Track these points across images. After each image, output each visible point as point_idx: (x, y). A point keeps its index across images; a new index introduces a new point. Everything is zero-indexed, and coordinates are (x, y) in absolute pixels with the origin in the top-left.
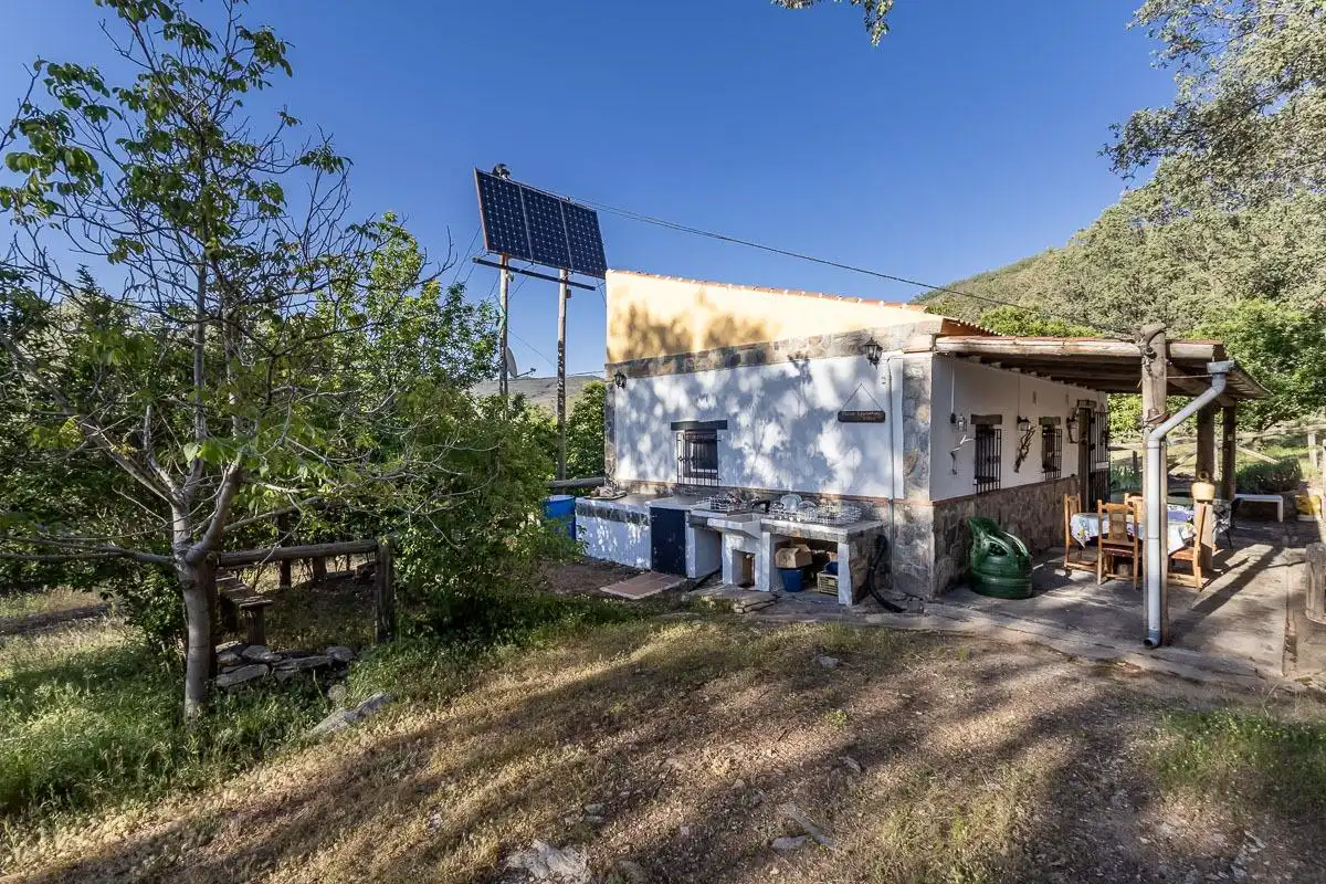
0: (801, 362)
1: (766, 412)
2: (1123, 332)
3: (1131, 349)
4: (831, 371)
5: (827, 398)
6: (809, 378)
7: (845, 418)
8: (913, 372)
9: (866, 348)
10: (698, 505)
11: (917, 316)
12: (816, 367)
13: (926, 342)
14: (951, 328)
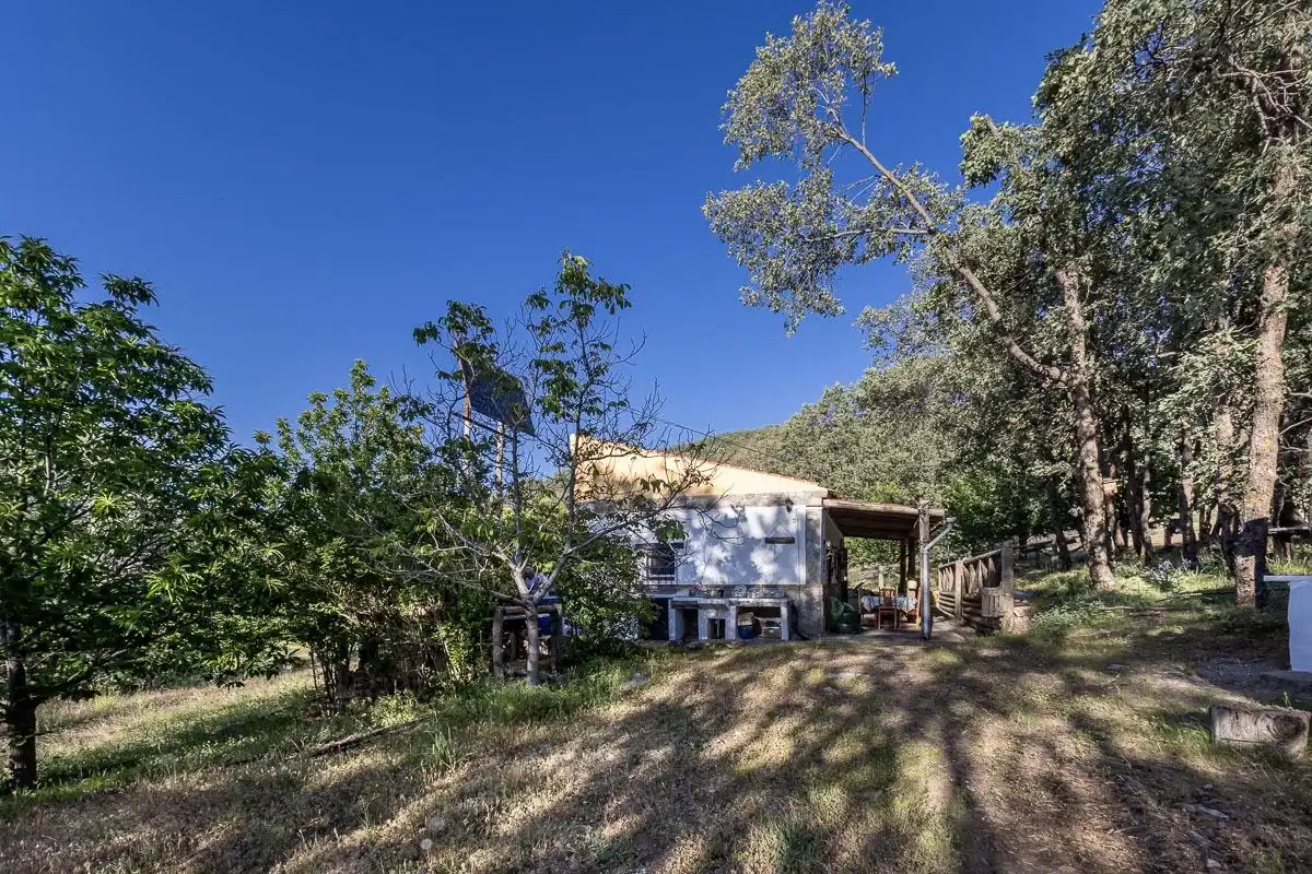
0: (739, 509)
1: (715, 538)
2: (912, 504)
3: (916, 511)
4: (760, 519)
5: (757, 532)
6: (745, 520)
7: (769, 541)
8: (810, 516)
9: (783, 503)
10: (678, 594)
11: (813, 487)
12: (750, 512)
13: (818, 501)
14: (832, 496)
